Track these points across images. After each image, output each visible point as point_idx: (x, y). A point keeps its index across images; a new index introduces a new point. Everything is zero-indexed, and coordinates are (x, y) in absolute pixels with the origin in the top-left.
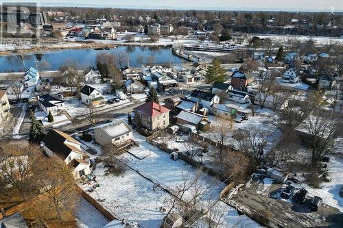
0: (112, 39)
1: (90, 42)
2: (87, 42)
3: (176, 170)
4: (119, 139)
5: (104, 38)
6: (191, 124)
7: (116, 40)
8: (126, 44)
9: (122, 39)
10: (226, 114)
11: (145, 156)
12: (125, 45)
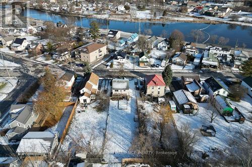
0: (220, 17)
1: (201, 18)
2: (199, 18)
3: (127, 127)
4: (118, 91)
5: (214, 16)
7: (223, 18)
8: (229, 22)
9: (229, 18)
11: (123, 108)
12: (227, 23)
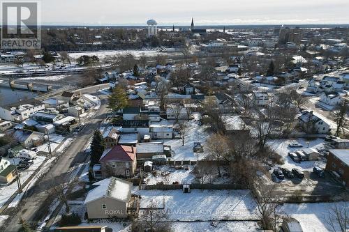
6: (159, 154)
10: (168, 135)
